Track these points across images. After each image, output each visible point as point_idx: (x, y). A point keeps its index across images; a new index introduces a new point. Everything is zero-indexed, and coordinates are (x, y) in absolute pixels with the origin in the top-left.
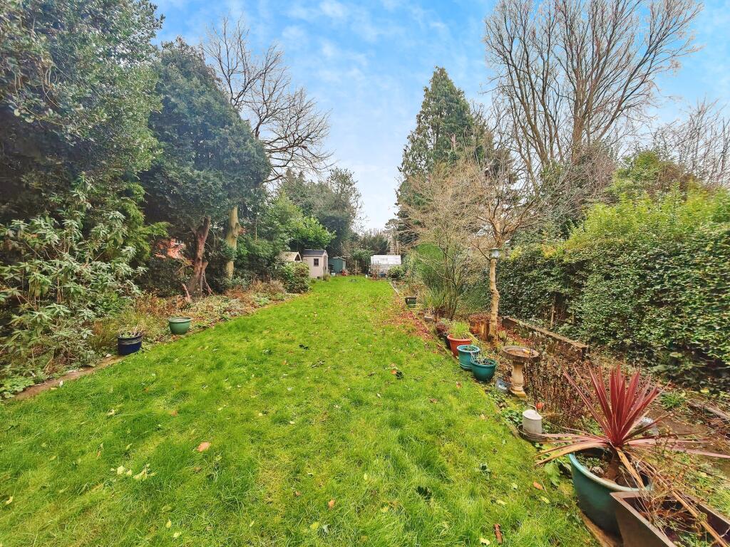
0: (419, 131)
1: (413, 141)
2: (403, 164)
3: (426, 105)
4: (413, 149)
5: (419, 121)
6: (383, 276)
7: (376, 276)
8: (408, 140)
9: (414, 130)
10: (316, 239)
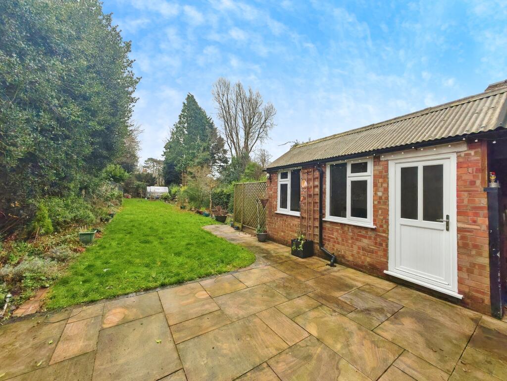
0: (180, 123)
1: (177, 128)
2: (171, 138)
3: (183, 111)
4: (177, 132)
5: (180, 119)
6: (157, 198)
7: (152, 198)
8: (174, 127)
9: (177, 122)
10: (120, 176)
